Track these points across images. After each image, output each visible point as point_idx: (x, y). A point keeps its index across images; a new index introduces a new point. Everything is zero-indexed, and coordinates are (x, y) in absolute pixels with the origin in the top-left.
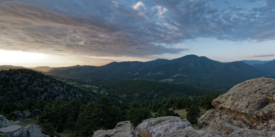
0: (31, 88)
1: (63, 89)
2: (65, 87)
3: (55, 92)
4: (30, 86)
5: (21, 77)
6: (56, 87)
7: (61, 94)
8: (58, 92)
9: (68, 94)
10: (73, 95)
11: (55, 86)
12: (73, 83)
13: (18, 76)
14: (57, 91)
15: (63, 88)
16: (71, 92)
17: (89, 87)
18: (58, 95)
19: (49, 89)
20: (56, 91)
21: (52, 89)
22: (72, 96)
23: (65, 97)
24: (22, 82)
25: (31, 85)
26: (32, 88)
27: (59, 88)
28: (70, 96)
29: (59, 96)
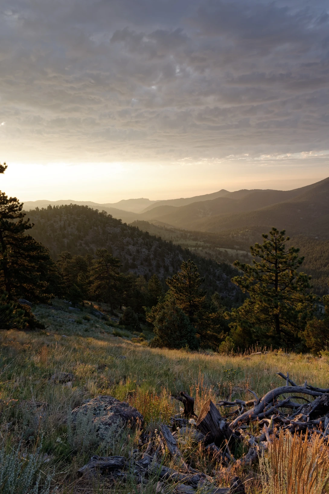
0: (81, 245)
1: (147, 252)
2: (153, 249)
3: (128, 257)
4: (80, 241)
5: (64, 223)
6: (130, 247)
7: (142, 264)
8: (134, 260)
9: (158, 266)
10: (171, 269)
11: (130, 244)
12: (196, 242)
13: (60, 221)
14: (132, 257)
15: (149, 249)
16: (167, 261)
17: (237, 254)
18: (134, 266)
19: (117, 249)
20: (131, 255)
21: (123, 251)
22: (167, 270)
23: (150, 271)
24: (66, 232)
25: (82, 240)
26: (84, 245)
27: (140, 248)
28: (162, 271)
29: (137, 267)
